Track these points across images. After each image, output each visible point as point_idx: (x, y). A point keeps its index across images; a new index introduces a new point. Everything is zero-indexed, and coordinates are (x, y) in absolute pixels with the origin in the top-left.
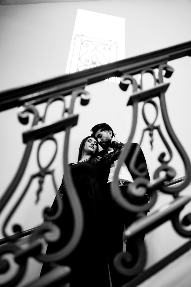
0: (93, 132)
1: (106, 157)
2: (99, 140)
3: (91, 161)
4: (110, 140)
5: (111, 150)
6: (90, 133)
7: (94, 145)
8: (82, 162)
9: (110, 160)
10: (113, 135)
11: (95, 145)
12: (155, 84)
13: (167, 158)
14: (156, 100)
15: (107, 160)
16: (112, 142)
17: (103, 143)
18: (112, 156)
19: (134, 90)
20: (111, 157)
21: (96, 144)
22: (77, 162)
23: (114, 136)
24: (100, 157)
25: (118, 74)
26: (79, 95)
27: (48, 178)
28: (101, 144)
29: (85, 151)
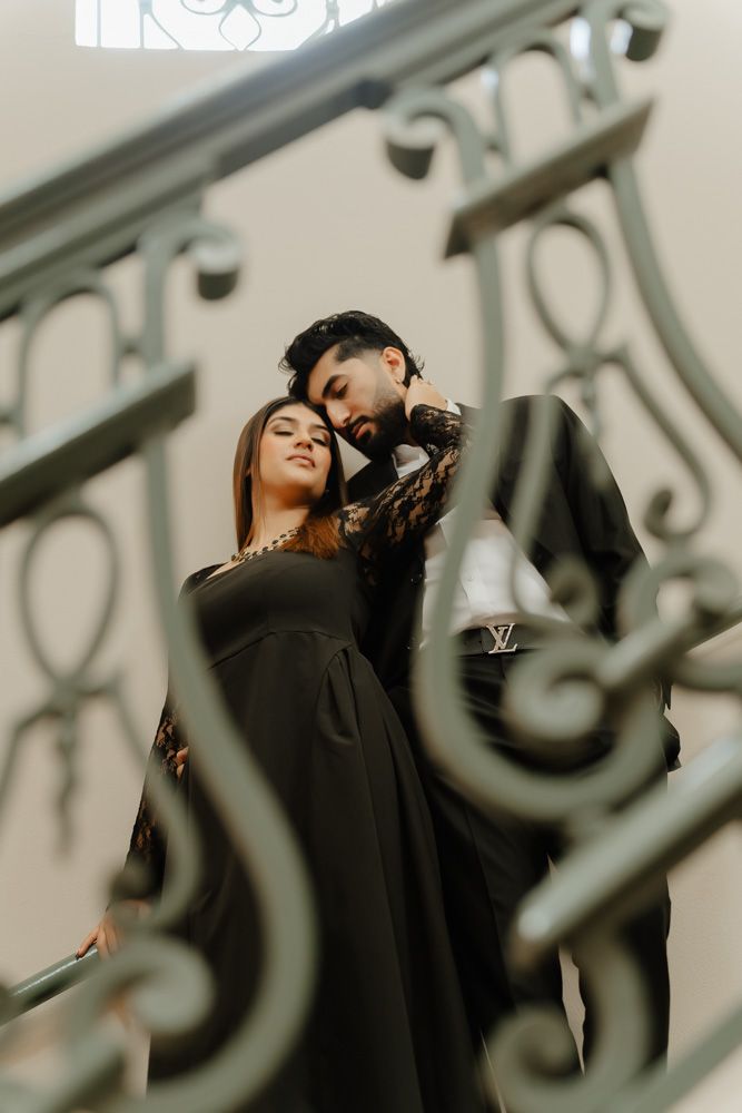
0: (294, 372)
1: (392, 502)
2: (338, 412)
3: (312, 542)
4: (401, 406)
5: (413, 460)
6: (280, 382)
7: (310, 447)
8: (260, 552)
9: (413, 515)
10: (412, 370)
11: (316, 447)
12: (576, 117)
13: (684, 513)
14: (592, 201)
15: (399, 515)
16: (408, 411)
17: (364, 428)
18: (425, 492)
19: (470, 172)
20: (420, 499)
21: (321, 438)
22: (234, 558)
23: (420, 376)
24: (356, 512)
25: (372, 95)
26: (183, 248)
27: (98, 723)
28: (348, 432)
29: (268, 488)
